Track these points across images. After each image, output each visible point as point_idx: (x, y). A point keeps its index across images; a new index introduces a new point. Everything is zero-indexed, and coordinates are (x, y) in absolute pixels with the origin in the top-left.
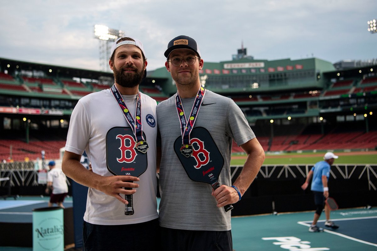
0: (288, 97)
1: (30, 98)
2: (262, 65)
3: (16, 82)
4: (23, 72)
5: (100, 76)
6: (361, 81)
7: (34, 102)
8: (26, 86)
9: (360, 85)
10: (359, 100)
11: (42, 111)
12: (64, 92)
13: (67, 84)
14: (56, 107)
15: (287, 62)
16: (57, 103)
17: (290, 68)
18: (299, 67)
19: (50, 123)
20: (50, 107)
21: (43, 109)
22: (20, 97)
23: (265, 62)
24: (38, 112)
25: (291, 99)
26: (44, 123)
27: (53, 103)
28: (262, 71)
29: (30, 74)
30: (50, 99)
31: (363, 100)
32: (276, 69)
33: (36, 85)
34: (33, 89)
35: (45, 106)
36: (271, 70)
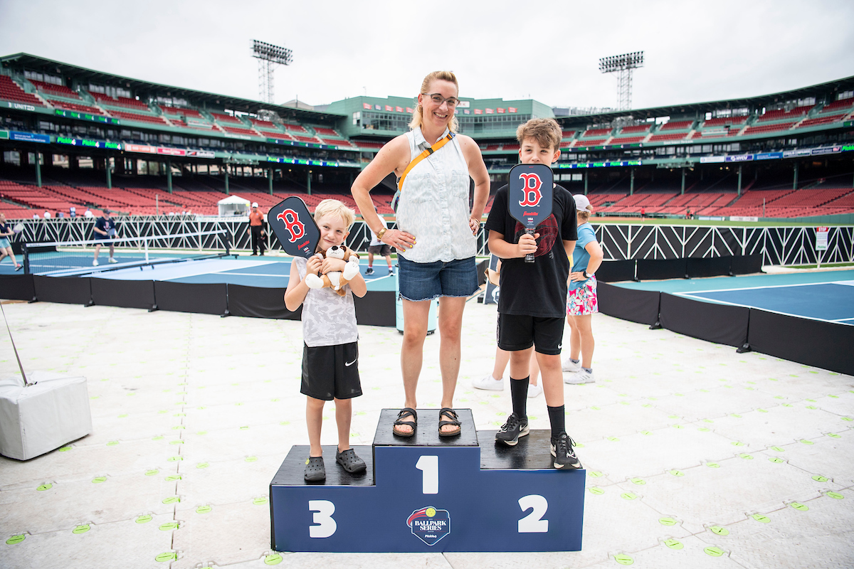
0: (495, 147)
1: (172, 134)
2: (467, 105)
3: (152, 112)
4: (160, 99)
5: (260, 109)
6: (585, 132)
7: (176, 140)
8: (165, 117)
9: (583, 137)
10: (580, 156)
11: (188, 152)
12: (214, 128)
13: (218, 118)
14: (206, 148)
15: (499, 101)
16: (206, 142)
17: (501, 111)
18: (512, 110)
19: (196, 169)
20: (198, 147)
21: (189, 149)
22: (158, 133)
23: (471, 100)
24: (182, 152)
25: (500, 151)
26: (189, 168)
27: (201, 142)
28: (467, 112)
29: (168, 102)
30: (197, 137)
31: (584, 156)
32: (483, 111)
33: (178, 117)
34: (175, 122)
35: (191, 146)
36: (478, 112)
